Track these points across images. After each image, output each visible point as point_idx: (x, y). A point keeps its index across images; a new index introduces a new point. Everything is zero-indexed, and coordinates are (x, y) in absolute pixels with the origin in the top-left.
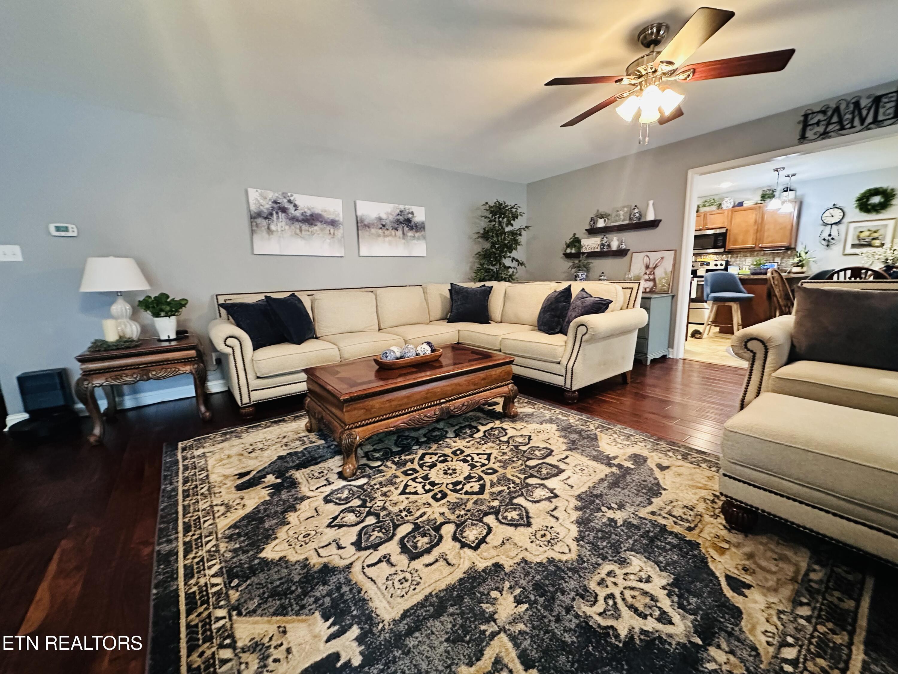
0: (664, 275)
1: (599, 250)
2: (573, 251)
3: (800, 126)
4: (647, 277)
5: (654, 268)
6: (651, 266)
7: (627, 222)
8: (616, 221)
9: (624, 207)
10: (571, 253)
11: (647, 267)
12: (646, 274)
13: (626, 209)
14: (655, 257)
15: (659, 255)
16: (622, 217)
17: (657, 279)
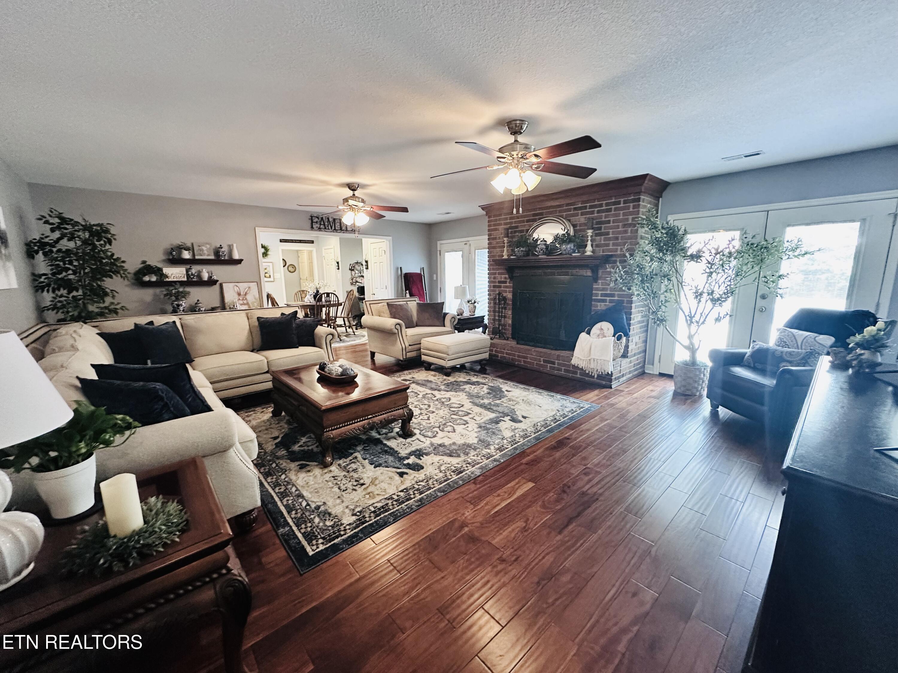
0: (254, 300)
1: (185, 279)
2: (154, 279)
3: (310, 221)
4: (241, 302)
5: (245, 295)
6: (242, 293)
7: (212, 257)
8: (201, 255)
9: (207, 243)
10: (149, 281)
11: (239, 294)
12: (239, 299)
13: (208, 246)
14: (243, 287)
15: (246, 285)
16: (206, 252)
17: (250, 303)
